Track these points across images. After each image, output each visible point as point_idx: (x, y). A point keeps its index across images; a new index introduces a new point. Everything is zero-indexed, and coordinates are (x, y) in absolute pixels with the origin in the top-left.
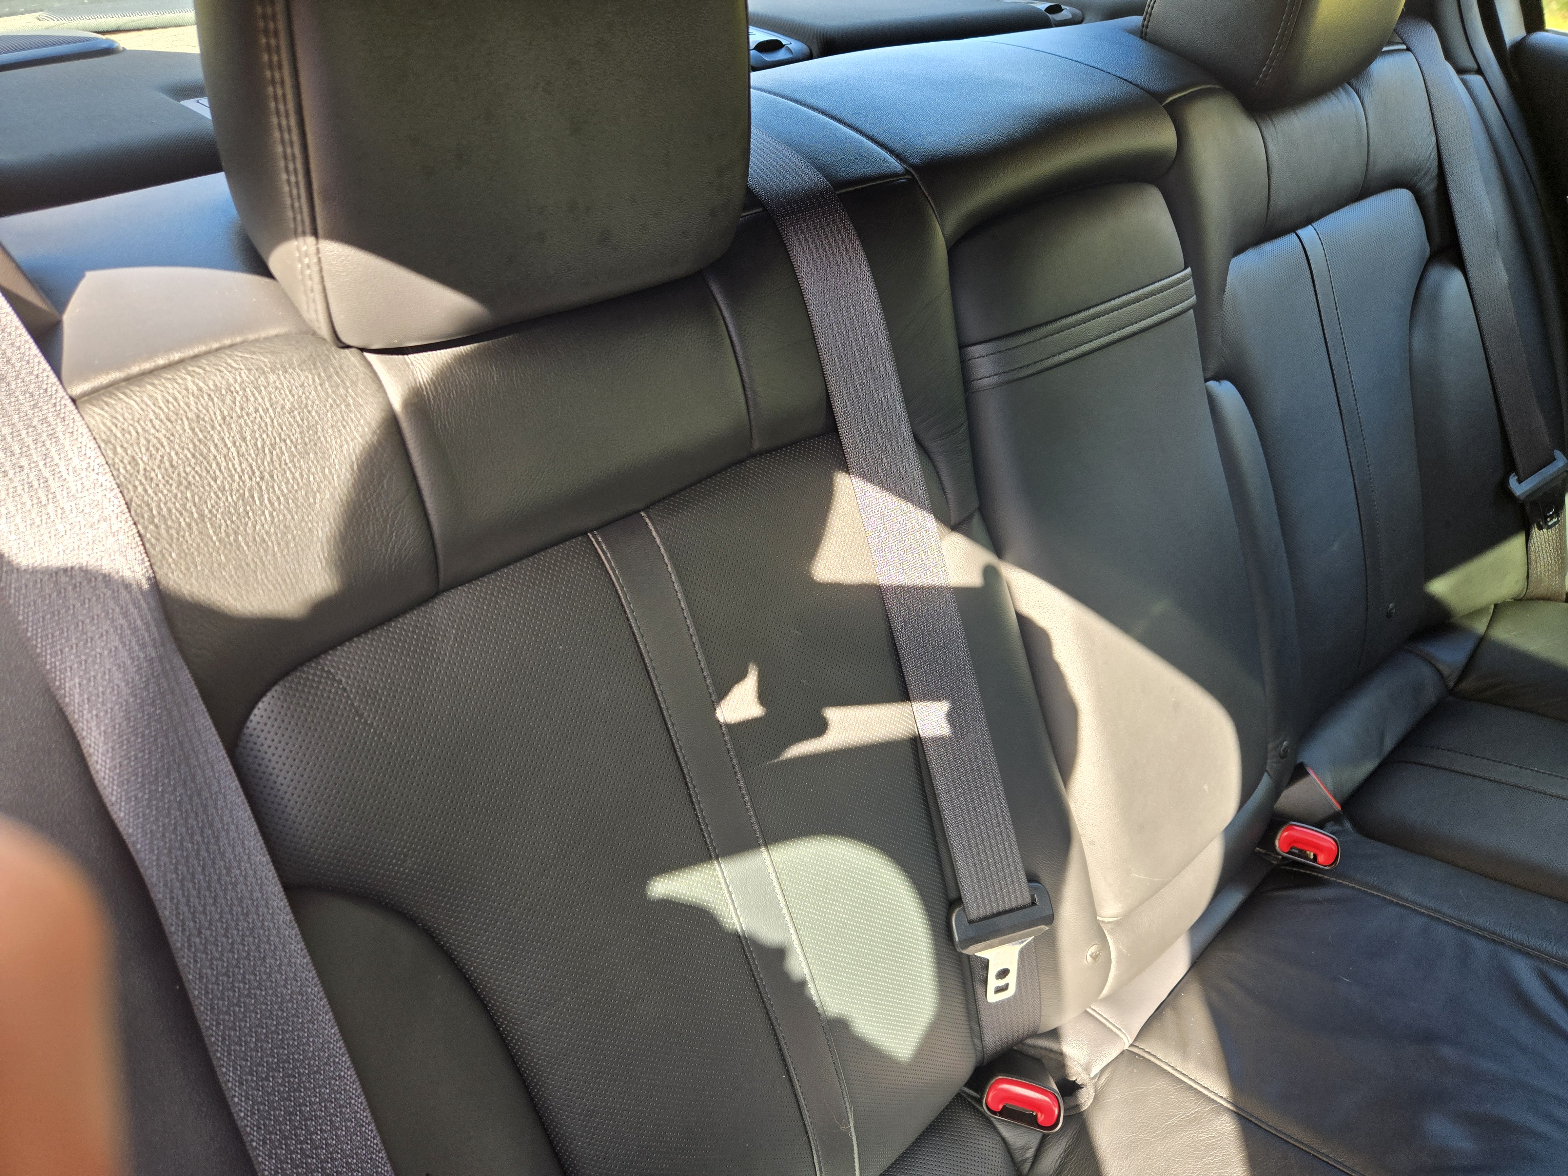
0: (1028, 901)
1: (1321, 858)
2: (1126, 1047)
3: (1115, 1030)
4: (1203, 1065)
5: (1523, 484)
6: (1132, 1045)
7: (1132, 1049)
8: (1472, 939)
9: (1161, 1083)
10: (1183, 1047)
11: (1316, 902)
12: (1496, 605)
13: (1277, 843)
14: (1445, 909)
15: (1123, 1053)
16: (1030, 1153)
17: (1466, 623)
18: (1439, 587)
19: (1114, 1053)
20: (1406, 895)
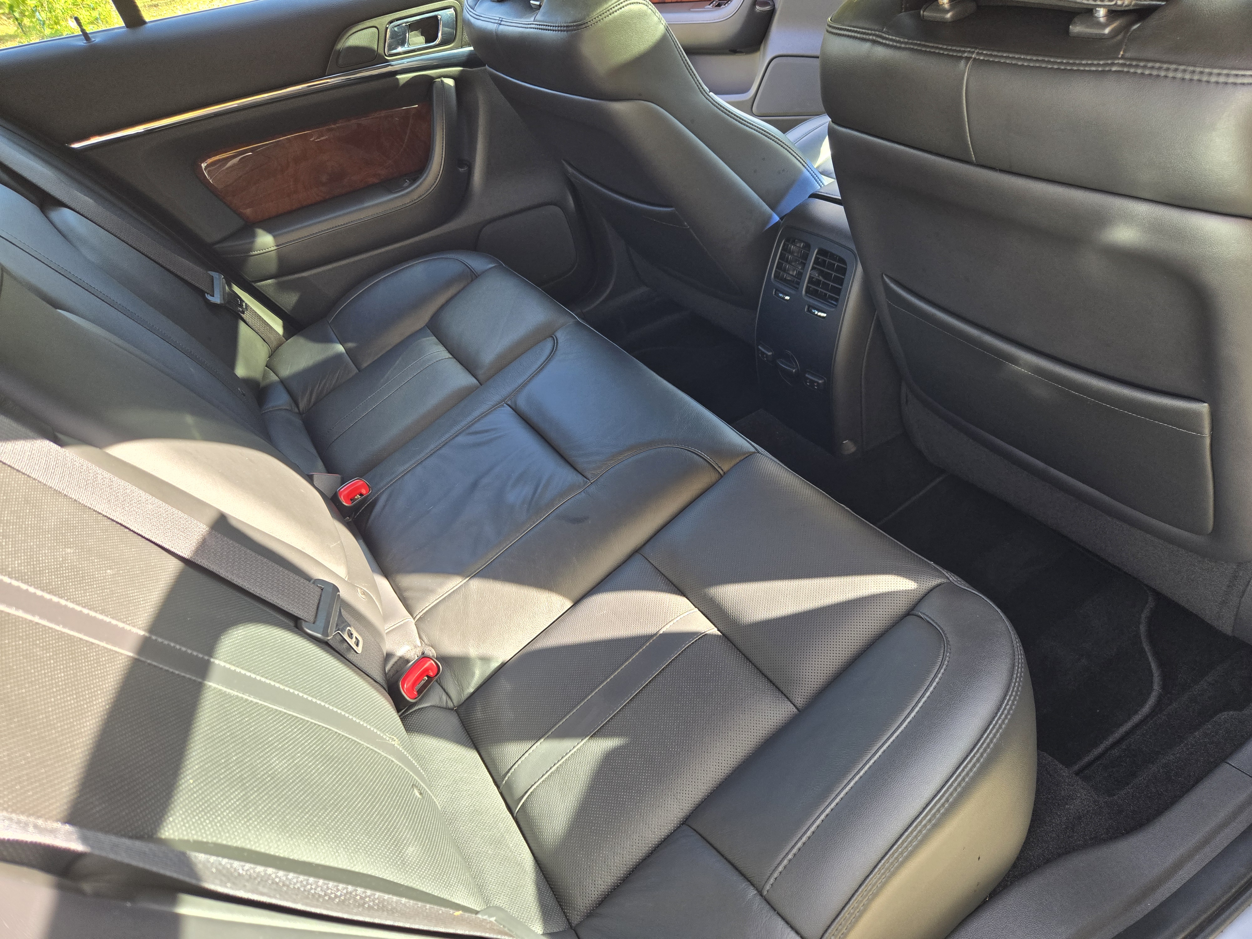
0: (319, 590)
1: (364, 491)
2: (414, 622)
3: (402, 623)
4: (441, 585)
5: (215, 296)
6: (414, 619)
7: (416, 619)
8: (440, 452)
9: (441, 608)
10: (429, 591)
11: (384, 506)
12: (266, 366)
13: (345, 504)
14: (419, 457)
15: (415, 625)
16: (444, 697)
17: (268, 381)
18: (241, 371)
19: (414, 628)
20: (403, 469)
